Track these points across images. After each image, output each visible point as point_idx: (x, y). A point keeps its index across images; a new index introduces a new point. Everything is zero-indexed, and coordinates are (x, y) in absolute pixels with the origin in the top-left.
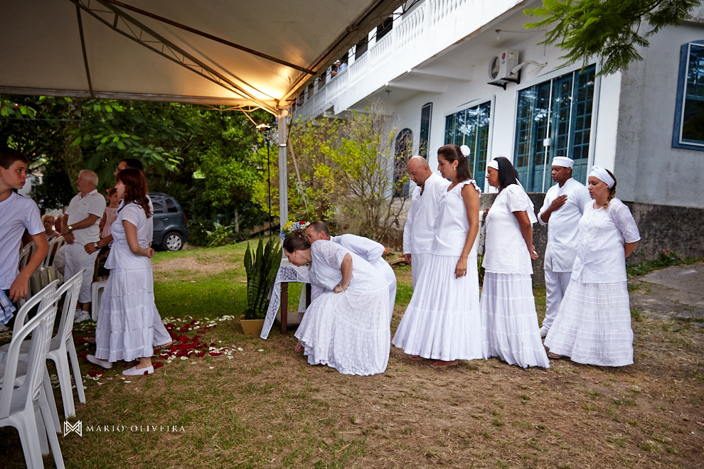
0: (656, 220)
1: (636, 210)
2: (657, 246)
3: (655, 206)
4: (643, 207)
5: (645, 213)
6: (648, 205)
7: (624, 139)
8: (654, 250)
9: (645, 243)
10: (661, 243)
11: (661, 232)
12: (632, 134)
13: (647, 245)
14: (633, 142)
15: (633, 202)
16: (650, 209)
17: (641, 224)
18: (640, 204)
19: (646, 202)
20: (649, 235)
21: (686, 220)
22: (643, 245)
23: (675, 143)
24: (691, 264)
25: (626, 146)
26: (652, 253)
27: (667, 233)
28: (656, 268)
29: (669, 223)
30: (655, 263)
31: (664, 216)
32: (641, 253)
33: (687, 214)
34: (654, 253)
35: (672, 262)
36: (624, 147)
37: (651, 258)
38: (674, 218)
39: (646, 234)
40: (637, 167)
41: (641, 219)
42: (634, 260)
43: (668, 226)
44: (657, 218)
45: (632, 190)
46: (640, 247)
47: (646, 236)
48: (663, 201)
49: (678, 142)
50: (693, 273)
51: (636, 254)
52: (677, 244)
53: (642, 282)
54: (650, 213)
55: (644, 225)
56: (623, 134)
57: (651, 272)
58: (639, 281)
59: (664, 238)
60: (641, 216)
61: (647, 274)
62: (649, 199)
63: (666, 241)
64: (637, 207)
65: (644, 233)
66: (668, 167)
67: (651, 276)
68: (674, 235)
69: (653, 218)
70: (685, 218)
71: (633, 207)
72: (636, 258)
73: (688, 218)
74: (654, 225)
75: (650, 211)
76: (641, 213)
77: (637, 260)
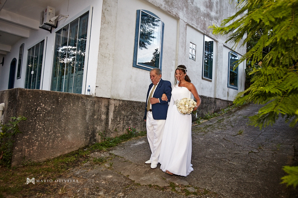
0: (124, 110)
1: (112, 103)
2: (125, 126)
3: (123, 101)
4: (116, 101)
5: (118, 105)
6: (120, 100)
7: (103, 57)
8: (123, 128)
9: (117, 124)
10: (128, 123)
11: (127, 117)
12: (108, 55)
13: (119, 125)
14: (109, 60)
15: (109, 99)
16: (121, 103)
17: (115, 113)
18: (115, 99)
19: (118, 99)
20: (120, 119)
21: (141, 109)
22: (117, 126)
23: (135, 64)
24: (144, 136)
25: (105, 62)
26: (122, 130)
27: (131, 117)
28: (124, 140)
29: (132, 111)
30: (123, 137)
31: (129, 108)
32: (116, 130)
33: (142, 106)
34: (123, 130)
35: (133, 135)
36: (104, 63)
37: (121, 133)
38: (134, 109)
39: (118, 118)
40: (112, 76)
41: (115, 109)
42: (111, 135)
43: (131, 113)
44: (125, 108)
45: (109, 90)
46: (115, 127)
47: (118, 120)
48: (128, 98)
49: (136, 64)
50: (143, 144)
51: (112, 131)
52: (136, 124)
53: (110, 154)
54: (120, 105)
55: (117, 113)
56: (103, 54)
57: (120, 143)
58: (109, 153)
59: (129, 121)
60: (115, 107)
61: (117, 145)
62: (120, 97)
63: (130, 122)
64: (112, 102)
65: (117, 117)
66: (131, 78)
67: (119, 147)
68: (134, 118)
69: (122, 109)
70: (140, 108)
71: (110, 102)
72: (112, 134)
73: (142, 109)
74: (123, 113)
75: (121, 104)
76: (115, 106)
77: (113, 136)
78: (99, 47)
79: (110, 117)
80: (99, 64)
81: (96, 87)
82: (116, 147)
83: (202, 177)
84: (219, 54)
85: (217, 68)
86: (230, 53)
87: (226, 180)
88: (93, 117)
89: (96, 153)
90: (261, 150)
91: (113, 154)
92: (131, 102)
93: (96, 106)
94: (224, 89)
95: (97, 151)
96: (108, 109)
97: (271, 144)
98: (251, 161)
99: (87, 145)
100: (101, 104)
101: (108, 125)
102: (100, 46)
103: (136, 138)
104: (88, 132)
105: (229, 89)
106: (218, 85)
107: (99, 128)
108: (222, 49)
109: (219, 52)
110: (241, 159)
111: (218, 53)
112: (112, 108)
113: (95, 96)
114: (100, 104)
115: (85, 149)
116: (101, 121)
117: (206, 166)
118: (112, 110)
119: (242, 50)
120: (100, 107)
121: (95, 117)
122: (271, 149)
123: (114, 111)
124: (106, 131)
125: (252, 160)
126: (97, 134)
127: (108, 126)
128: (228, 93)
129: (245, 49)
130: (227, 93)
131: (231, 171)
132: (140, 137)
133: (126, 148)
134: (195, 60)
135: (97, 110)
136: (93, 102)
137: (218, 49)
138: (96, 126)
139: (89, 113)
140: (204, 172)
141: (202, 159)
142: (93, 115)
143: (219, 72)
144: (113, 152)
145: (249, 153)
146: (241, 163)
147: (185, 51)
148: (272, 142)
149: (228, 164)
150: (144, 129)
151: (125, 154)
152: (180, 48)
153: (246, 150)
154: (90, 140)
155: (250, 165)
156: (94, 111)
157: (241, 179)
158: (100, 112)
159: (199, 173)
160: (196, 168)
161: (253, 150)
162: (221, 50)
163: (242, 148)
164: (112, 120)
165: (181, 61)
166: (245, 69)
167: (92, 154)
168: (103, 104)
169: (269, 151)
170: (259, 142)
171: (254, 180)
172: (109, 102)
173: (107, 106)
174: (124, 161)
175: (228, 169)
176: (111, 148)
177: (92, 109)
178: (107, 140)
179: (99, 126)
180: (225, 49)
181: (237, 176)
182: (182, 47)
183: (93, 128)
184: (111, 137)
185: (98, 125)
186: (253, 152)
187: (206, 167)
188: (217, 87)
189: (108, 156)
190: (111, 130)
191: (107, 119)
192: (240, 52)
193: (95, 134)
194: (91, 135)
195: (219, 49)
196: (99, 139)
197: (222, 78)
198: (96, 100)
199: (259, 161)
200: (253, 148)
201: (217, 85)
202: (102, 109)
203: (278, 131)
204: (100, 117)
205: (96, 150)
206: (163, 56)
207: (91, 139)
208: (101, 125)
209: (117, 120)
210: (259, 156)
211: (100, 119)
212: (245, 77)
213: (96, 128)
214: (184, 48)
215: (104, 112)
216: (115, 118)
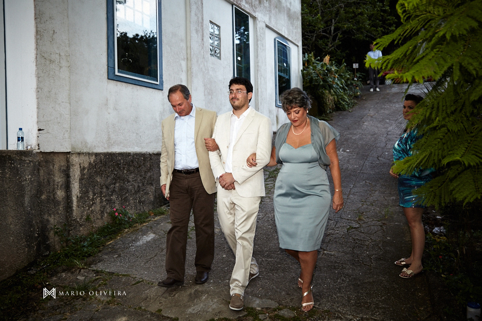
0: (99, 173)
1: (74, 163)
2: (104, 207)
3: (97, 155)
4: (82, 157)
5: (86, 165)
6: (89, 154)
7: (48, 62)
8: (102, 212)
9: (90, 206)
10: (109, 201)
11: (107, 188)
12: (57, 56)
13: (93, 208)
14: (61, 67)
15: (69, 153)
16: (93, 159)
17: (84, 182)
18: (79, 154)
19: (85, 151)
20: (94, 194)
21: (132, 168)
22: (89, 209)
23: (111, 74)
24: (144, 222)
25: (52, 73)
26: (100, 217)
27: (114, 188)
28: (108, 238)
29: (115, 174)
30: (106, 230)
31: (109, 168)
32: (88, 219)
33: (132, 161)
34: (102, 217)
35: (124, 224)
36: (49, 74)
37: (99, 224)
38: (120, 168)
39: (91, 193)
40: (70, 103)
41: (82, 174)
42: (80, 231)
43: (114, 179)
44: (101, 170)
45: (67, 135)
46: (85, 213)
47: (91, 196)
48: (105, 148)
49: (115, 72)
50: (154, 240)
51: (81, 222)
52: (126, 200)
53: (97, 272)
54: (92, 165)
55: (87, 181)
56: (46, 55)
57: (103, 246)
58: (93, 271)
59: (112, 195)
60: (81, 170)
61: (100, 251)
62: (89, 146)
63: (114, 197)
64: (75, 160)
65: (87, 192)
66: (106, 105)
67: (106, 254)
68: (121, 189)
69: (96, 171)
70: (130, 166)
71: (70, 160)
72: (81, 229)
73: (134, 166)
74: (98, 180)
75: (92, 162)
76: (80, 167)
77: (83, 231)
78: (37, 40)
79: (73, 194)
80: (39, 79)
81: (39, 130)
82: (100, 254)
83: (294, 288)
84: (259, 42)
85: (258, 70)
86: (277, 39)
87: (333, 285)
88: (39, 198)
89: (64, 275)
90: (363, 222)
91: (102, 272)
92: (111, 156)
93: (42, 172)
94: (270, 112)
95: (64, 271)
96: (68, 176)
97: (373, 209)
98: (356, 245)
99: (33, 260)
100: (53, 167)
101: (72, 210)
102: (39, 37)
103: (132, 230)
104: (31, 231)
105: (278, 111)
106: (261, 104)
107: (53, 220)
108: (264, 33)
109: (259, 38)
110: (340, 243)
111: (257, 40)
112: (76, 173)
113: (38, 151)
114: (51, 167)
115: (29, 270)
116: (56, 203)
117: (292, 265)
118: (77, 176)
119: (296, 32)
120: (50, 173)
121: (43, 197)
122: (375, 218)
123: (81, 180)
124: (69, 223)
125: (357, 243)
126: (52, 234)
127: (72, 213)
128: (277, 117)
129: (299, 31)
130: (275, 118)
131: (335, 268)
132: (139, 226)
133: (122, 255)
134: (219, 58)
135: (46, 180)
136: (35, 165)
137: (257, 33)
138: (46, 217)
139: (30, 191)
140: (294, 277)
141: (278, 254)
142: (39, 192)
143: (262, 79)
144: (100, 267)
145: (348, 229)
146: (343, 252)
147: (203, 40)
148: (373, 205)
149: (324, 256)
150: (142, 208)
151: (128, 268)
152: (194, 35)
153: (341, 226)
154: (38, 249)
155: (357, 251)
156: (40, 184)
157: (355, 278)
158: (52, 184)
159: (285, 281)
160: (276, 273)
161: (351, 224)
162: (262, 35)
163: (334, 222)
164: (79, 199)
165: (197, 61)
166: (302, 70)
167: (54, 278)
168: (56, 167)
169: (374, 222)
170: (354, 208)
171: (375, 277)
172: (68, 161)
173: (64, 171)
174: (134, 283)
175: (329, 266)
176: (91, 259)
177: (34, 180)
178: (74, 243)
179: (52, 216)
180: (268, 31)
181: (347, 275)
182: (197, 31)
183: (41, 222)
184: (79, 234)
185: (50, 215)
186: (353, 228)
187: (292, 269)
188: (260, 107)
189: (94, 278)
190: (78, 220)
191: (68, 198)
192: (292, 37)
193: (47, 234)
194: (38, 237)
195: (259, 34)
196: (56, 243)
197: (266, 90)
198: (42, 159)
199: (367, 243)
200: (350, 221)
201: (259, 104)
202: (56, 179)
203: (373, 183)
204: (54, 195)
205: (59, 269)
206: (163, 52)
207: (39, 245)
208: (58, 213)
209: (88, 197)
210: (363, 233)
211: (53, 200)
212: (302, 84)
213: (48, 221)
214: (200, 34)
215: (60, 184)
216: (84, 193)
